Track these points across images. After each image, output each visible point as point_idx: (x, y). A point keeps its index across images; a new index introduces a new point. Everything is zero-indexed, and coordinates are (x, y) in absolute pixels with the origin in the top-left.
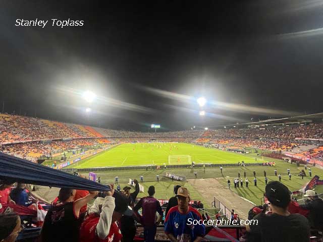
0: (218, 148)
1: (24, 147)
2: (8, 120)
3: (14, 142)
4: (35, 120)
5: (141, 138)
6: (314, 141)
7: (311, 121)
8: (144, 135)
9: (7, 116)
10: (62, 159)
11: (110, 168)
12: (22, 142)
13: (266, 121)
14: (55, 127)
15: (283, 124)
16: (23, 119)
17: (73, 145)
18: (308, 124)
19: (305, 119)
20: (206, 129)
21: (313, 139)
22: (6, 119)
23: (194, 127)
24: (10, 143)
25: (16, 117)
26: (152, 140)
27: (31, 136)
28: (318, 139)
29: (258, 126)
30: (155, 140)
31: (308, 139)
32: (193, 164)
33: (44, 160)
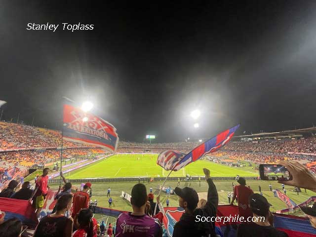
0: (212, 160)
1: (17, 155)
2: (5, 127)
3: (8, 150)
4: (32, 128)
5: (135, 149)
6: (306, 155)
7: (301, 136)
8: (139, 145)
9: (3, 123)
10: (54, 169)
11: (103, 180)
12: (15, 150)
13: (258, 134)
14: (50, 135)
15: (275, 138)
16: (19, 127)
17: (66, 154)
18: (299, 138)
19: (296, 133)
20: (201, 141)
21: (305, 154)
22: (3, 126)
23: (189, 139)
24: (3, 151)
25: (13, 124)
26: (147, 151)
27: (25, 144)
28: (310, 154)
29: (251, 139)
30: (150, 151)
31: (300, 153)
32: (187, 176)
33: (36, 170)
